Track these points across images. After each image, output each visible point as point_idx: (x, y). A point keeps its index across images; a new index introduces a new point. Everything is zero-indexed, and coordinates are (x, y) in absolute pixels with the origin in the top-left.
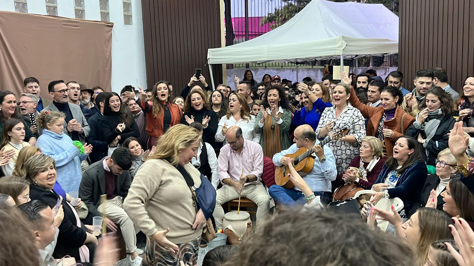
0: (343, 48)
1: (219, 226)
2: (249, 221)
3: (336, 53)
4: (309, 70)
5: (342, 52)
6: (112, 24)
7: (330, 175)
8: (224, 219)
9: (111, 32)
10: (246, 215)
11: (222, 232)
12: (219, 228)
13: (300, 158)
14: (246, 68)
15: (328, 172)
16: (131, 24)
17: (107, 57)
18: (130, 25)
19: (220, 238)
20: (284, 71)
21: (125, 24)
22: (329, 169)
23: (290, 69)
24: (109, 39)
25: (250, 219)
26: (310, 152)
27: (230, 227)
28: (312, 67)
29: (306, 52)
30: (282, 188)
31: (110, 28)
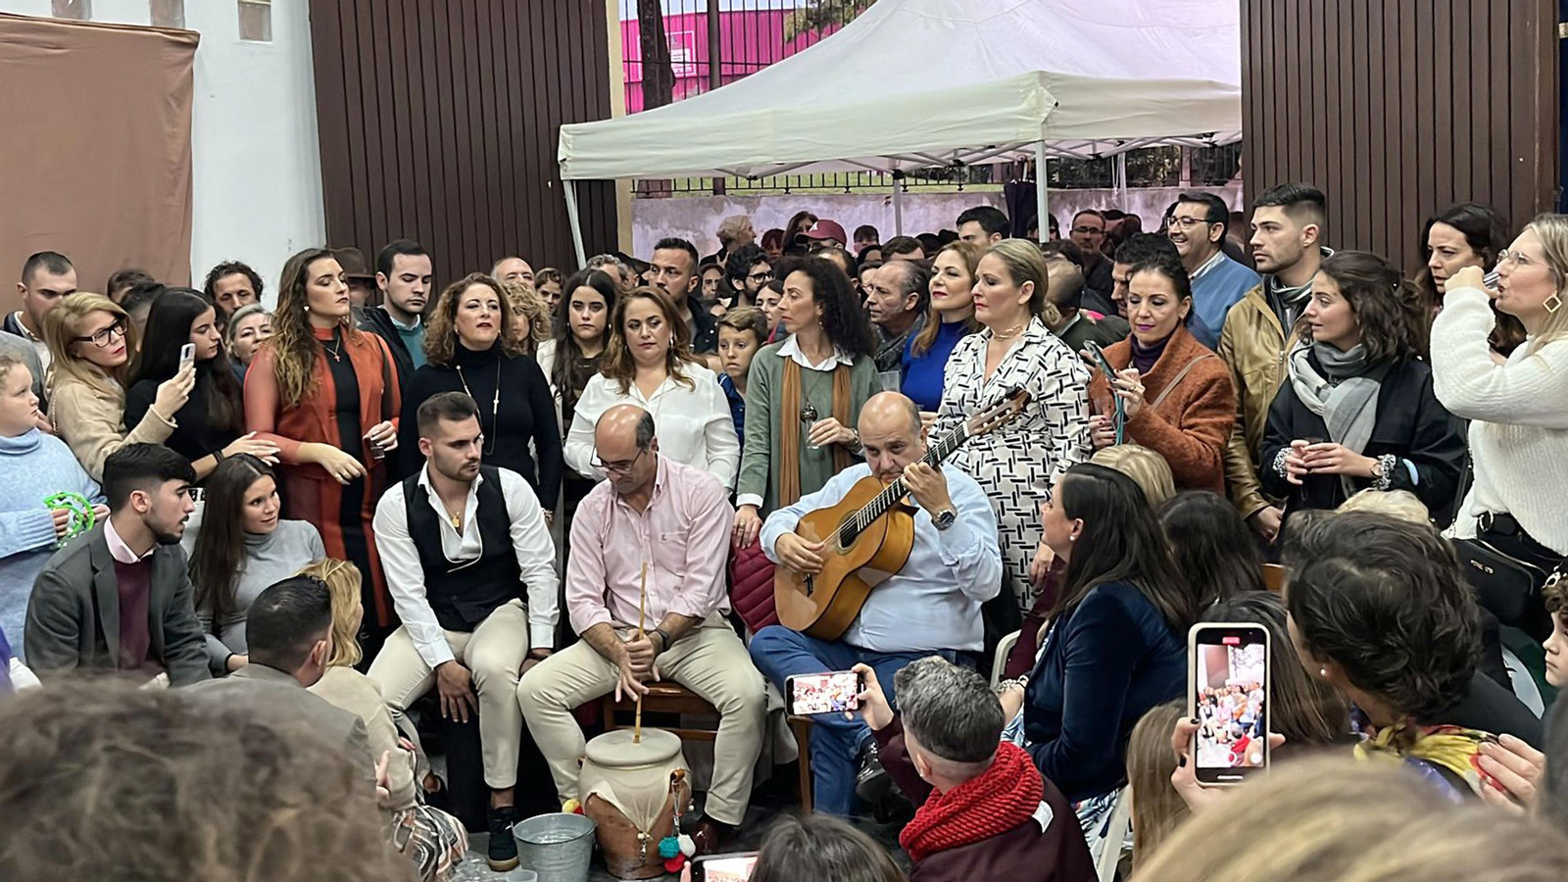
0: (1045, 115)
1: (567, 790)
2: (679, 765)
3: (1018, 134)
4: (949, 199)
5: (1039, 130)
6: (195, 38)
7: (975, 580)
8: (584, 761)
9: (188, 67)
10: (667, 742)
11: (578, 811)
12: (568, 795)
13: (859, 516)
14: (715, 194)
15: (965, 567)
16: (266, 36)
17: (175, 158)
18: (262, 40)
19: (568, 834)
20: (857, 206)
21: (244, 37)
22: (967, 554)
23: (878, 196)
24: (185, 91)
25: (681, 757)
26: (896, 491)
27: (604, 790)
28: (960, 189)
29: (910, 133)
30: (803, 640)
31: (187, 53)
